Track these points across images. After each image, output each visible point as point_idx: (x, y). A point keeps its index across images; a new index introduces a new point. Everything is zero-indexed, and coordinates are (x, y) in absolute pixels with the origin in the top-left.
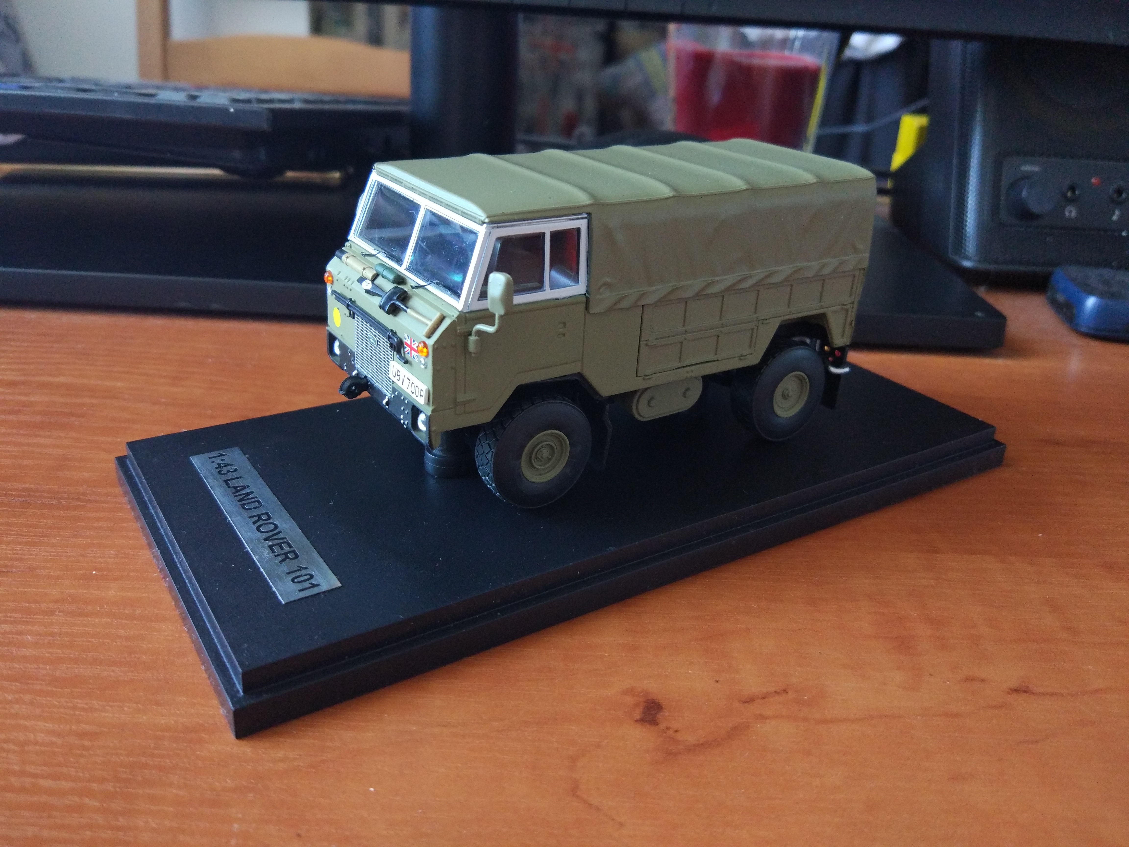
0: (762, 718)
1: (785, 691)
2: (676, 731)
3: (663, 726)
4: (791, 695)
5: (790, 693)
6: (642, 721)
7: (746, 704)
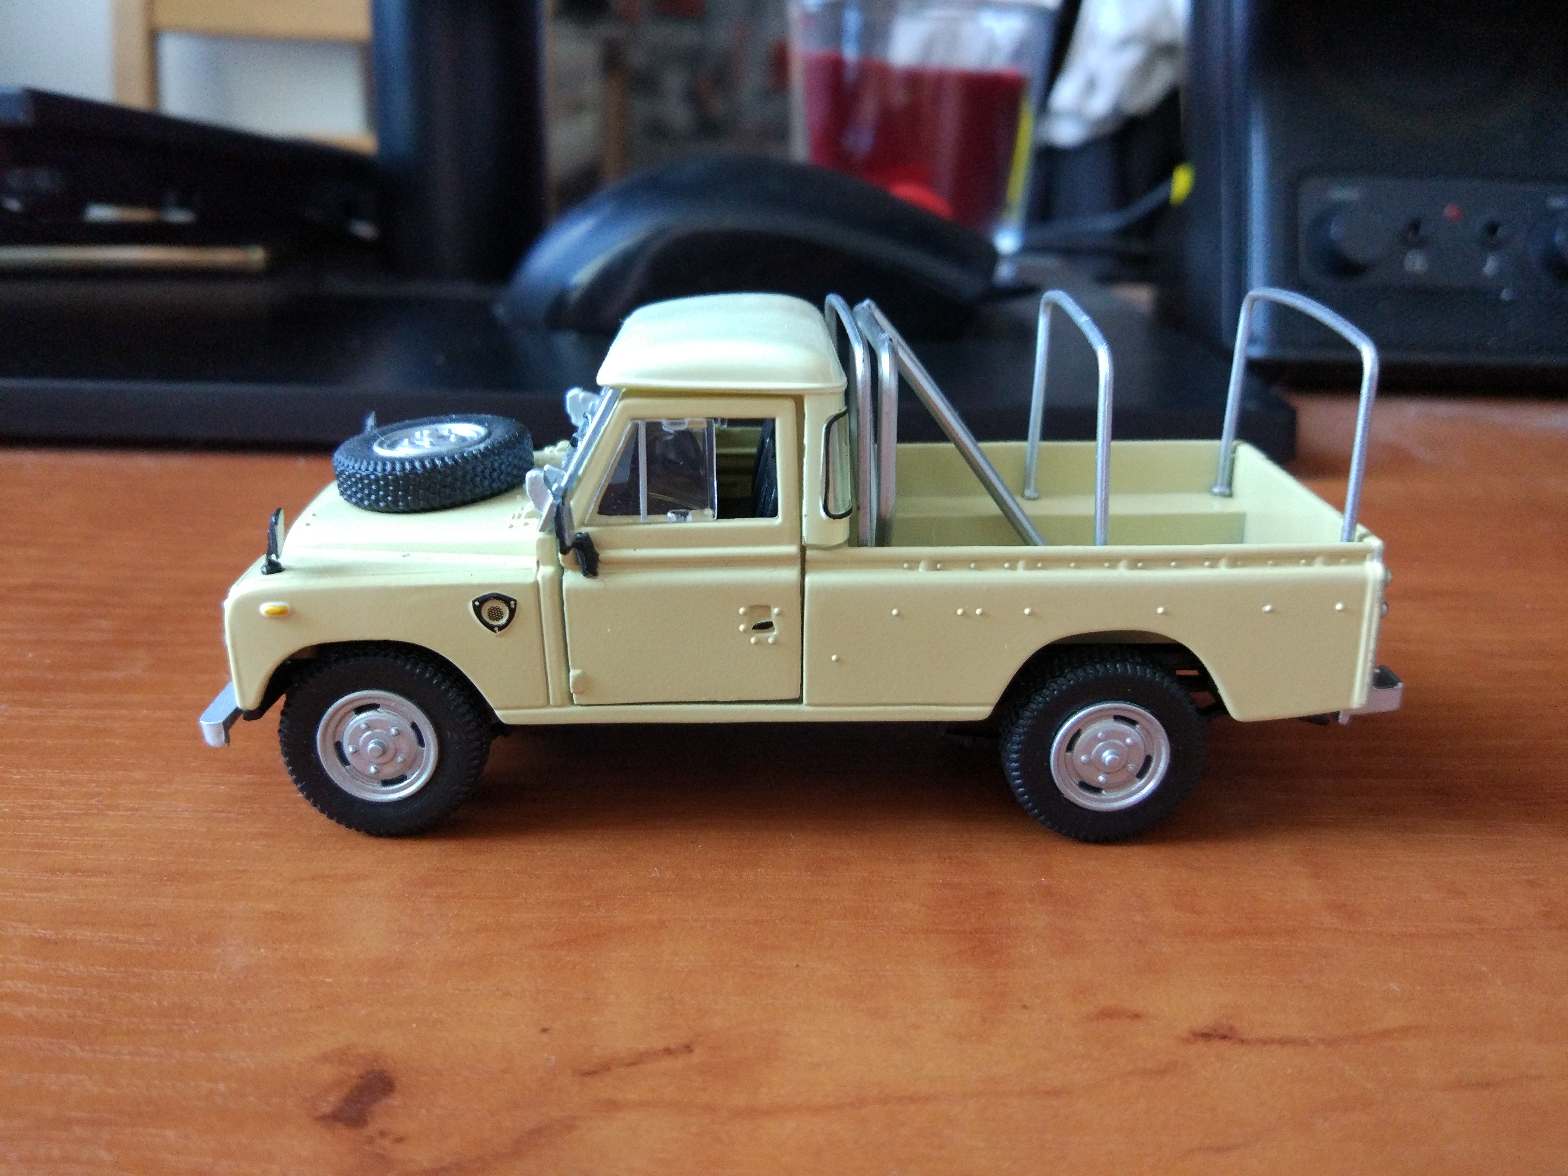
0: (612, 1106)
1: (688, 1048)
2: (400, 1140)
3: (372, 1128)
4: (697, 1057)
5: (698, 1050)
6: (335, 1118)
7: (587, 1079)
